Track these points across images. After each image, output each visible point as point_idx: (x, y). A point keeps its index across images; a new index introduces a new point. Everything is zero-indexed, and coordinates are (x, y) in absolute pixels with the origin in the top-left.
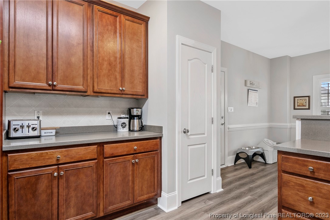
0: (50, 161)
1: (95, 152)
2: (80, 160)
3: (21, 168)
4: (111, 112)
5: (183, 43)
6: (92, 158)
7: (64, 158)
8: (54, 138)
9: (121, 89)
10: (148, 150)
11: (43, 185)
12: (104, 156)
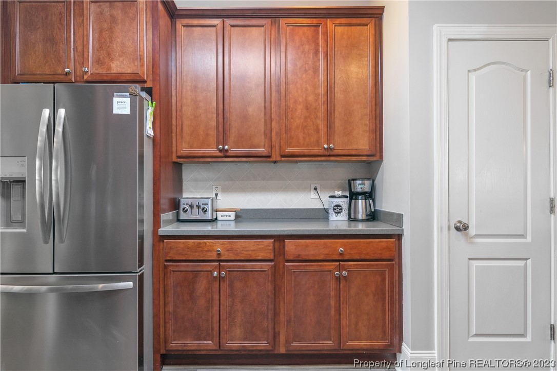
0: (209, 254)
1: (270, 250)
2: (248, 258)
3: (177, 258)
4: (318, 186)
5: (453, 37)
6: (266, 258)
7: (227, 253)
8: (233, 223)
9: (326, 146)
10: (368, 258)
11: (201, 285)
12: (284, 257)
